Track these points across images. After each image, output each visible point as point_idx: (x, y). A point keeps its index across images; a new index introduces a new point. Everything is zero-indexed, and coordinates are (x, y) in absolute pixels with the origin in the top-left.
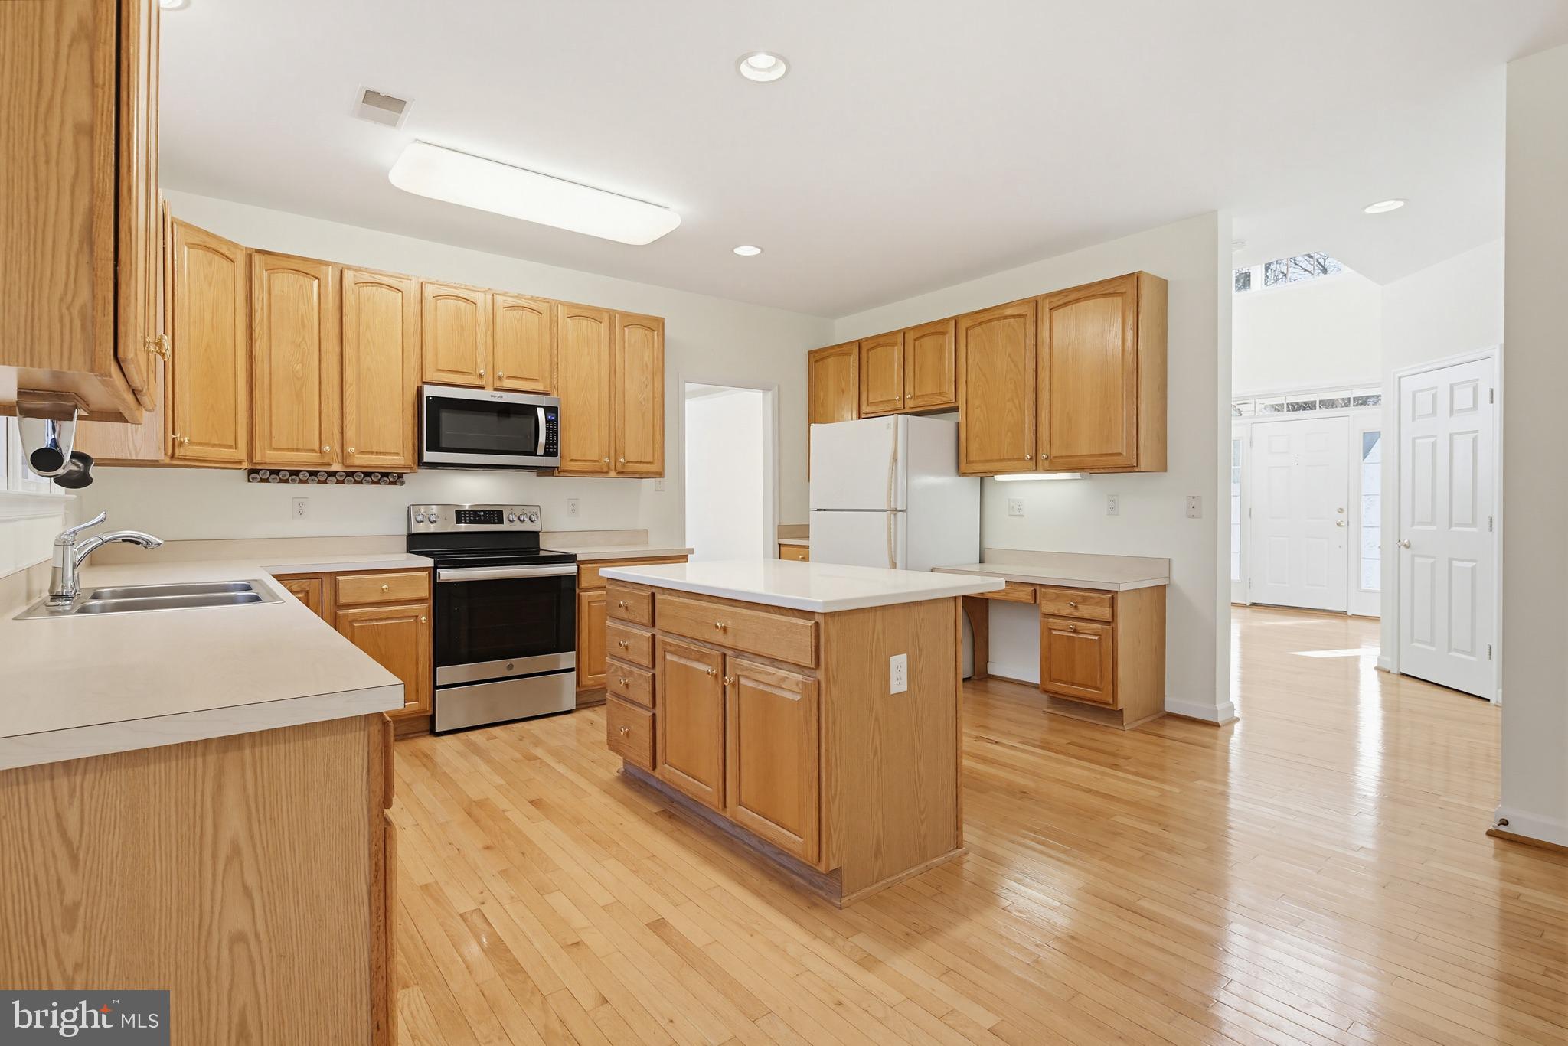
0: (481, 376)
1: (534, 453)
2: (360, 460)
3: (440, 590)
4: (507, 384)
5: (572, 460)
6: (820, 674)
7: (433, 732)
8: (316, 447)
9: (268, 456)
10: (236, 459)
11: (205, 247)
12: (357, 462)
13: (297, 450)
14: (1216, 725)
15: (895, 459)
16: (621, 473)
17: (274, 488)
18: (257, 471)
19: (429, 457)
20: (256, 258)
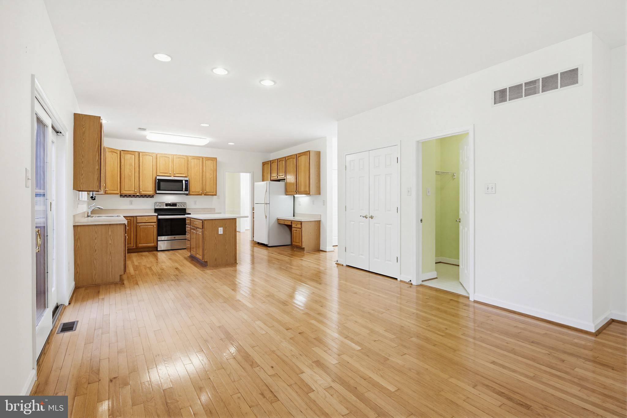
0: (170, 174)
1: (182, 191)
2: (143, 193)
3: (159, 220)
4: (176, 175)
5: (192, 192)
6: (203, 229)
7: (157, 251)
8: (134, 190)
9: (124, 192)
10: (117, 193)
11: (112, 152)
12: (142, 193)
13: (130, 191)
14: (326, 252)
15: (266, 191)
16: (205, 195)
17: (126, 199)
18: (122, 195)
19: (158, 192)
20: (122, 152)
